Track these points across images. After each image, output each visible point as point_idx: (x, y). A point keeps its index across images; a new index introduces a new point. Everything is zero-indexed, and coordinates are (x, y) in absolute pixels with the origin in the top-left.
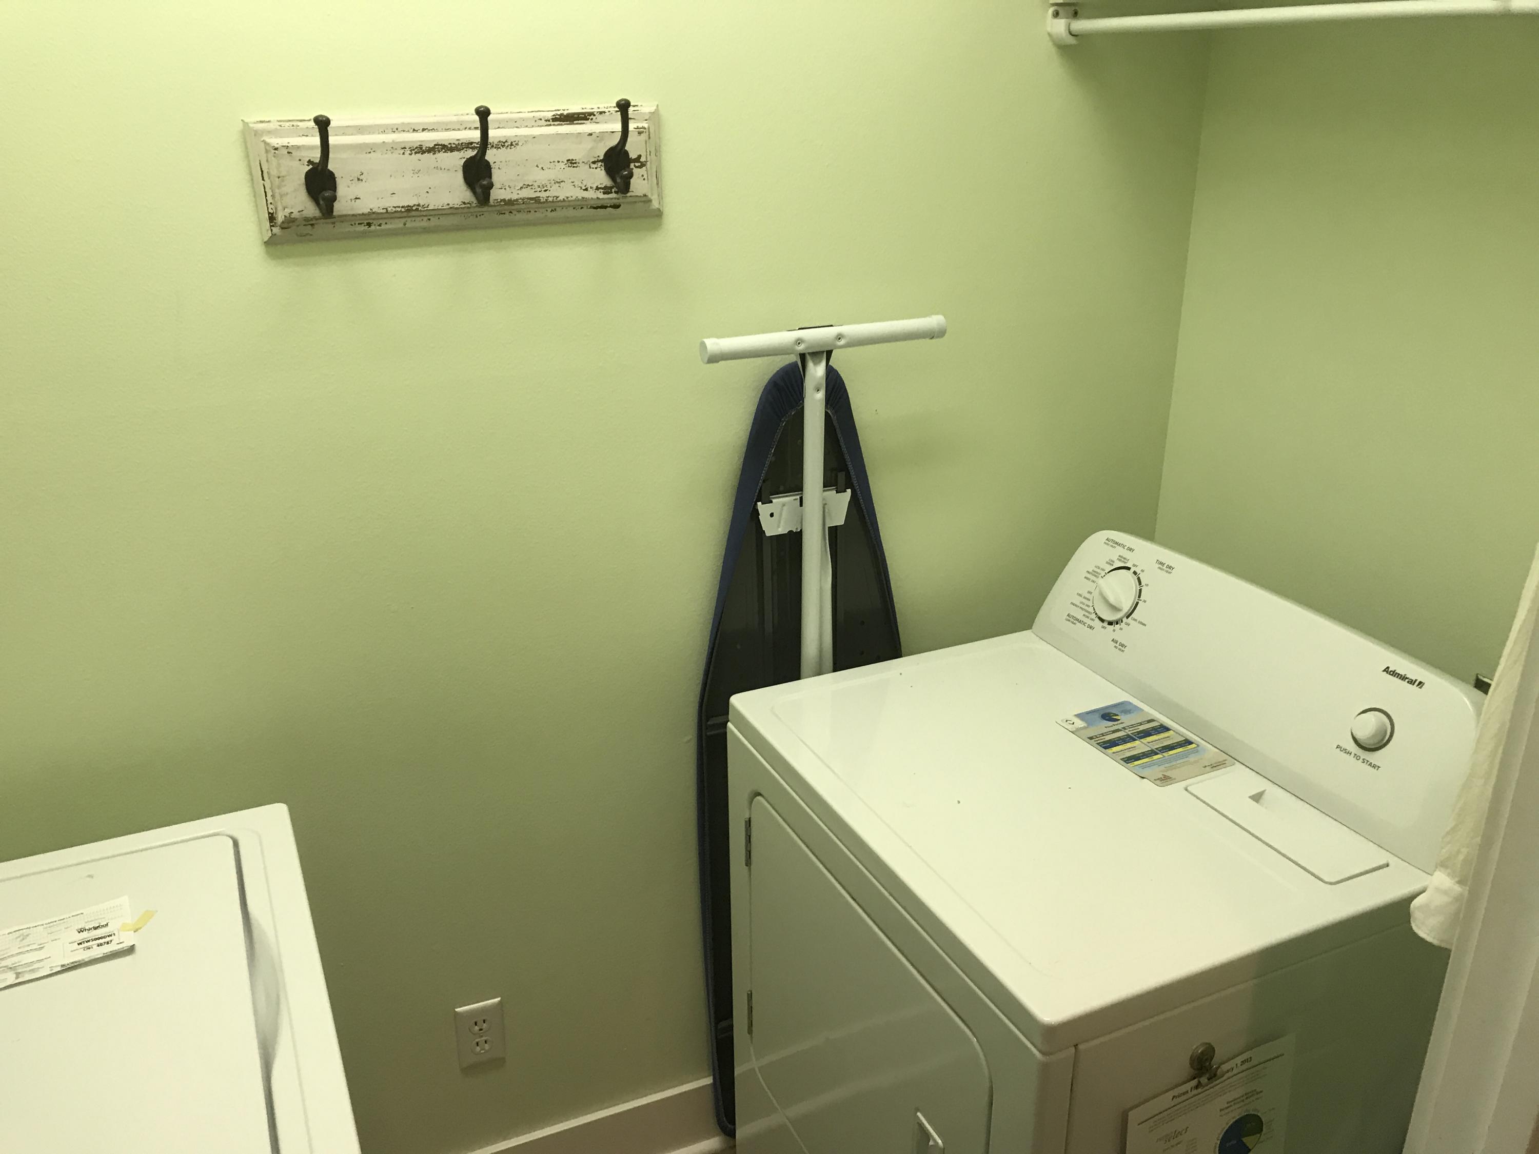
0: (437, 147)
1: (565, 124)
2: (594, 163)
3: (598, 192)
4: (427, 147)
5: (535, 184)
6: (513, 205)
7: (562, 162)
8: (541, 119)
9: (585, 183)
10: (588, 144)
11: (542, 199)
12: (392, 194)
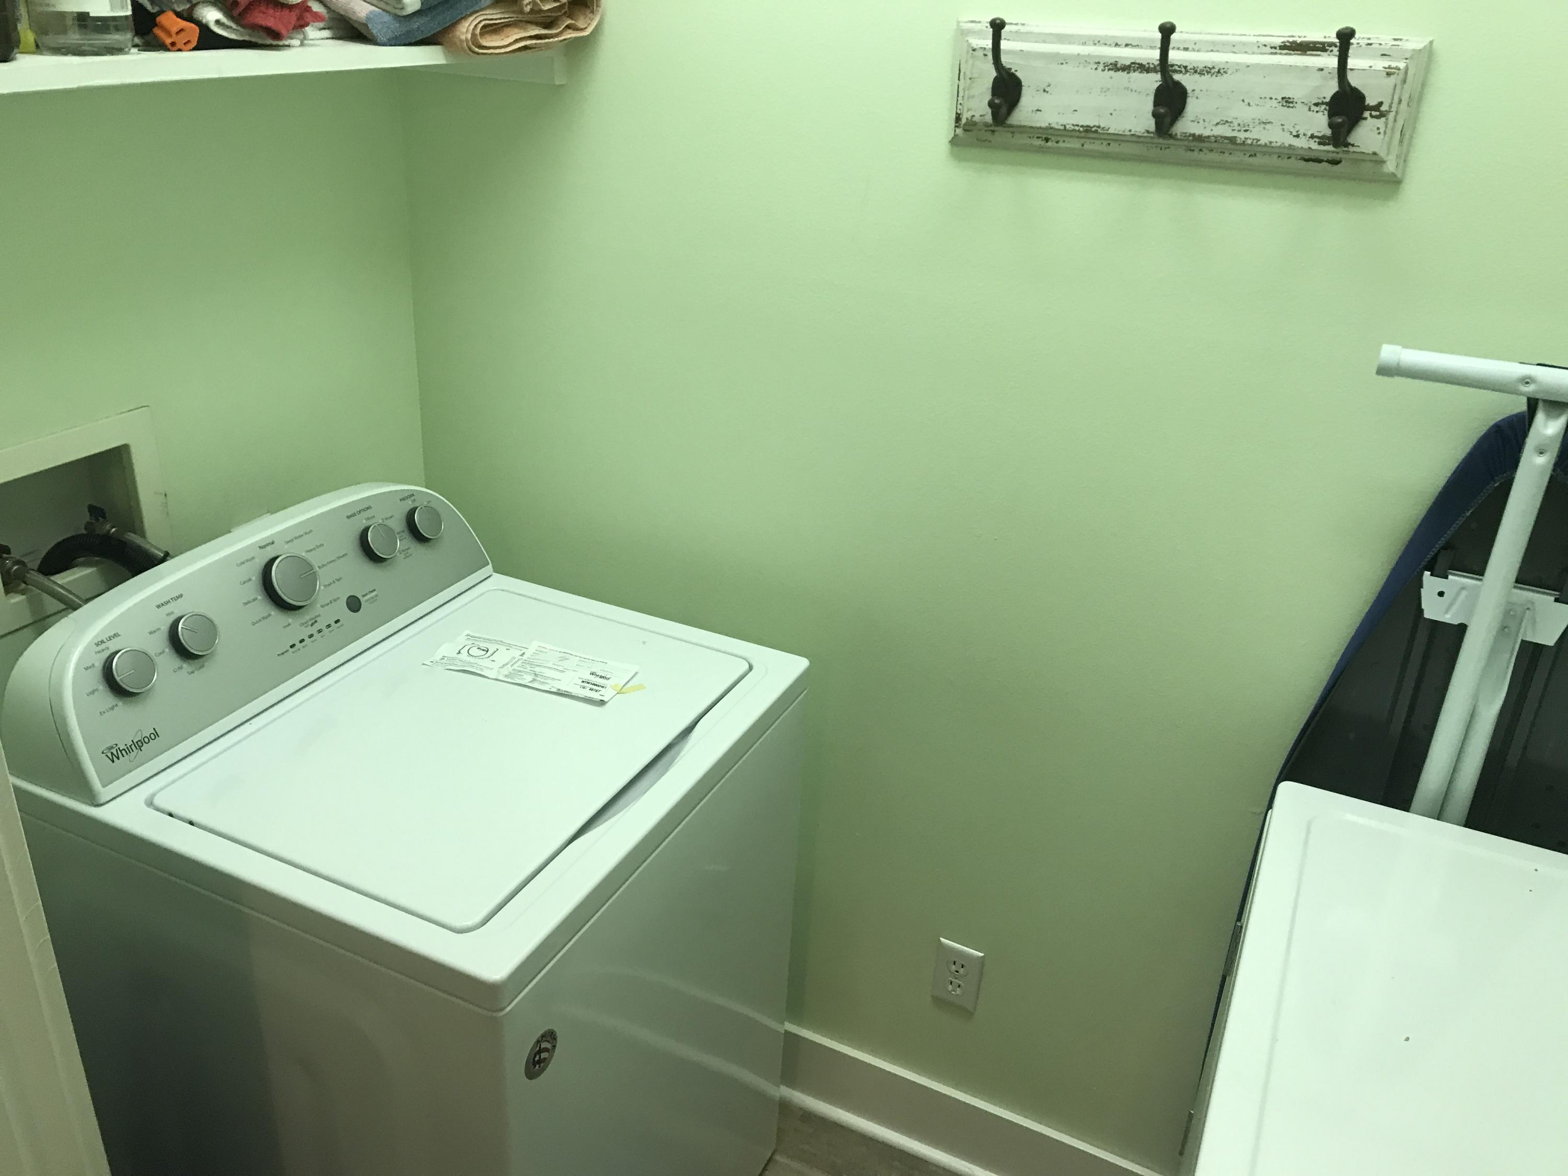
0: (1133, 65)
1: (1295, 54)
2: (1316, 105)
3: (1312, 141)
4: (1122, 64)
5: (1234, 121)
6: (1204, 141)
7: (1276, 99)
8: (1265, 46)
9: (1297, 128)
10: (1314, 81)
11: (1239, 140)
12: (1074, 111)
